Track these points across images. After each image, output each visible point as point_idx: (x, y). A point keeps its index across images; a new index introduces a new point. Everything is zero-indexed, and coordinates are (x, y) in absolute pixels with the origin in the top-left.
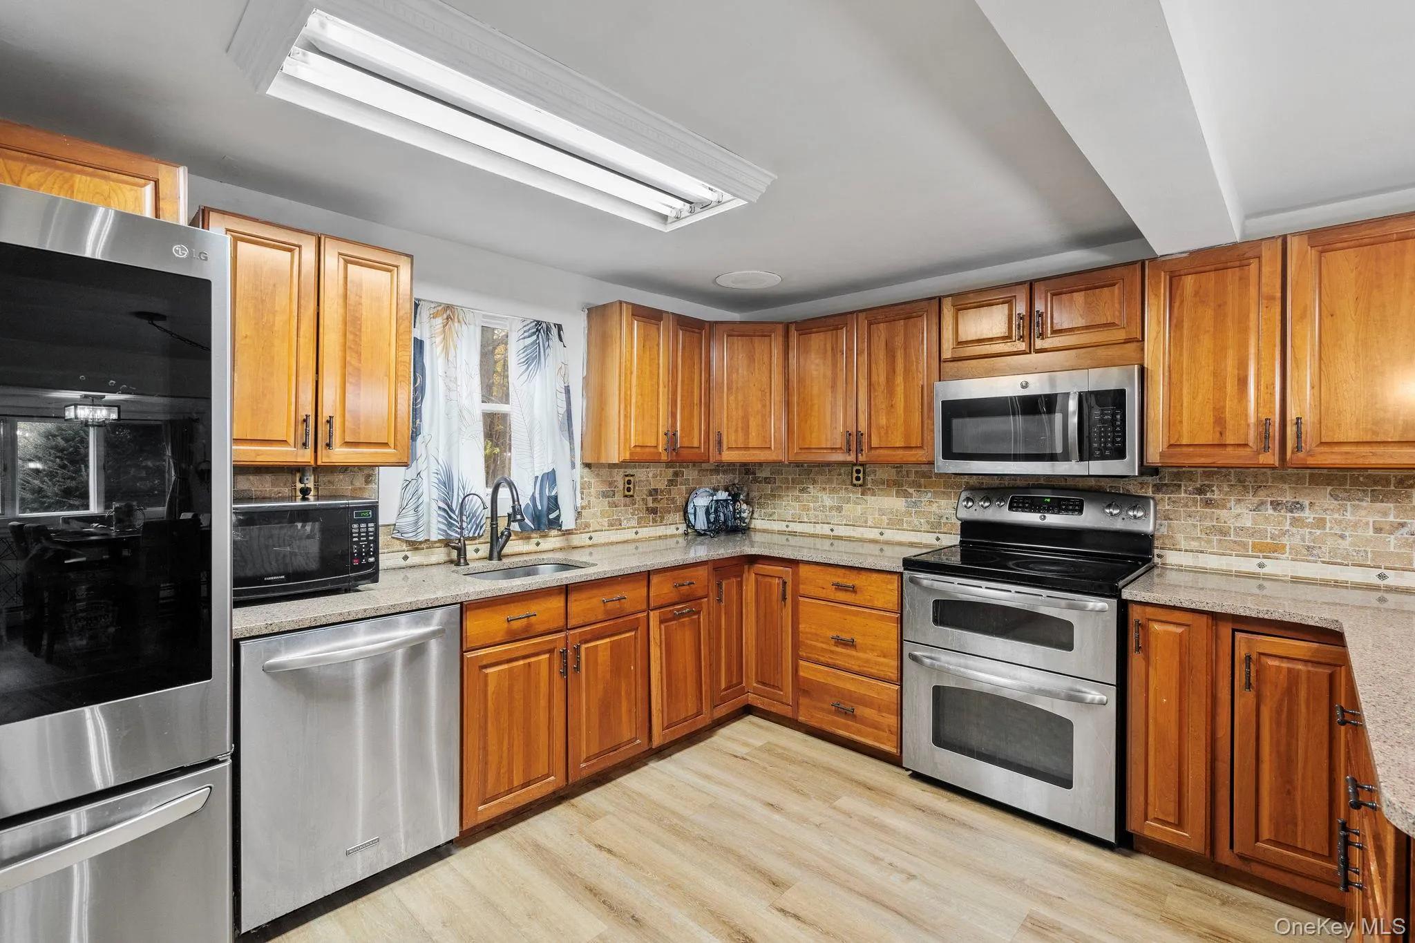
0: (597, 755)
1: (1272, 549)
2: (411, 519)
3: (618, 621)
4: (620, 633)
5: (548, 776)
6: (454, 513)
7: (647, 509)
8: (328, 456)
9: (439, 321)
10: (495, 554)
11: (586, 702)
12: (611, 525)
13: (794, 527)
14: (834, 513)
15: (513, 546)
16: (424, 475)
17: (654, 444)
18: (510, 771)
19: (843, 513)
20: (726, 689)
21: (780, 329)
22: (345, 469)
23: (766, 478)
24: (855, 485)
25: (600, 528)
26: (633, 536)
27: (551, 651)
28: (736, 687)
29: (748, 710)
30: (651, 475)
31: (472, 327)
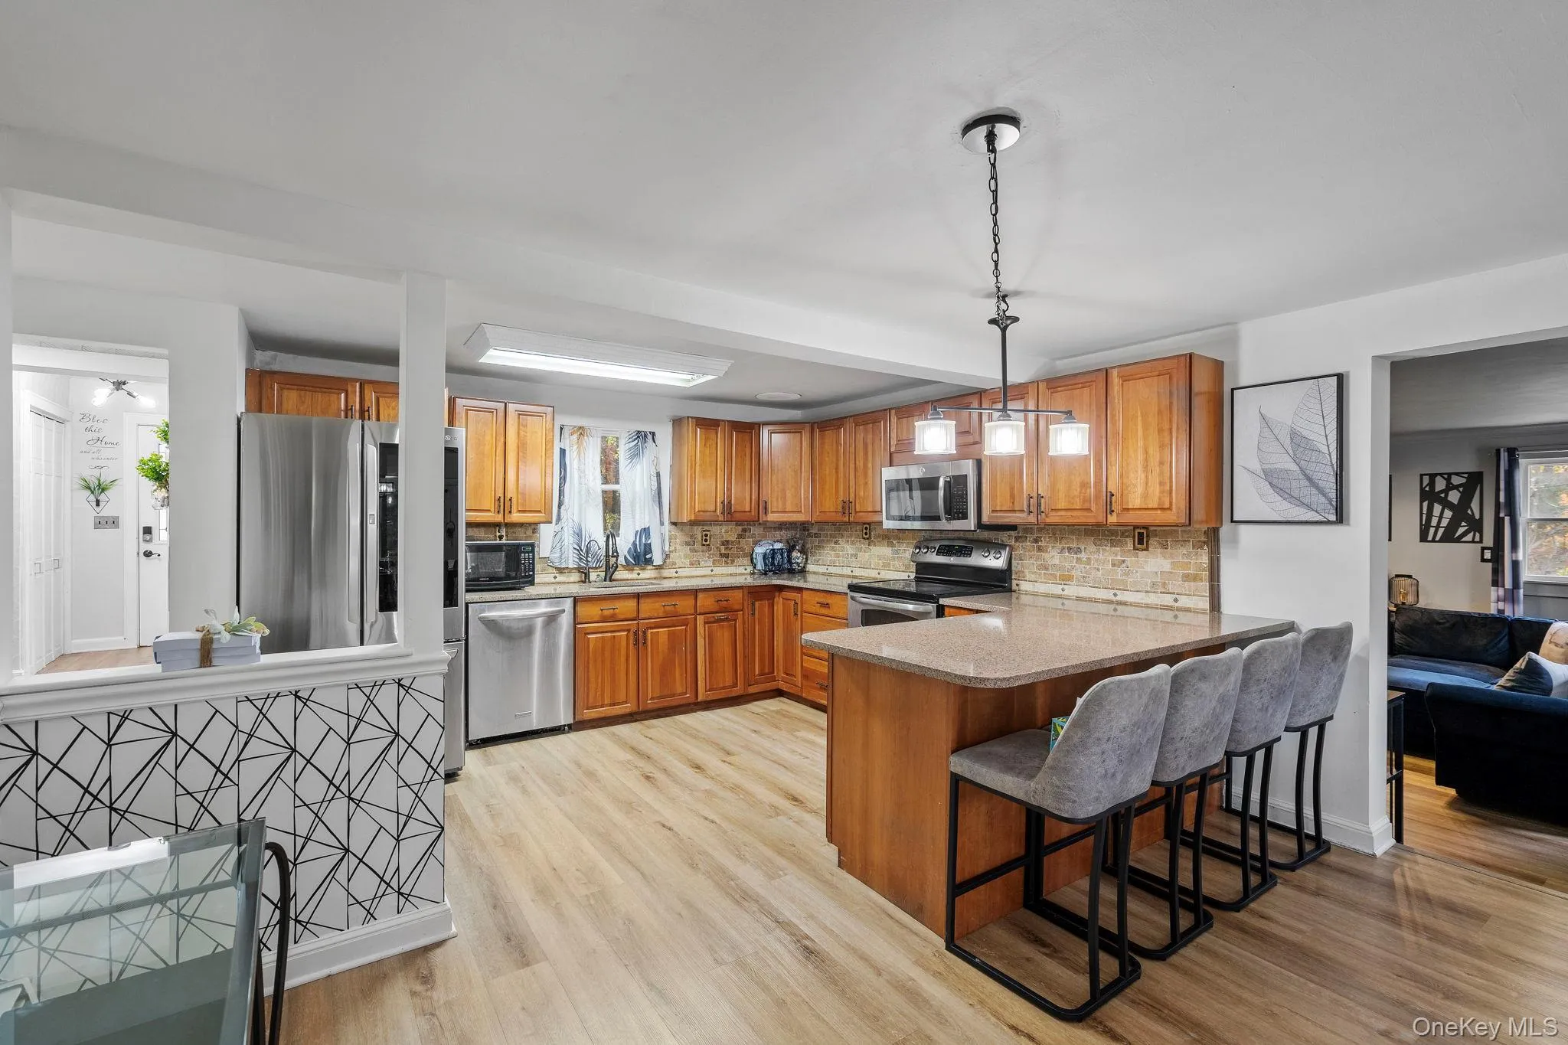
0: (658, 698)
1: (1066, 579)
2: (558, 555)
3: (673, 619)
4: (675, 626)
5: (626, 702)
6: (582, 551)
7: (721, 554)
8: (510, 518)
9: (575, 436)
10: (608, 578)
11: (651, 666)
12: (692, 564)
13: (832, 570)
14: (853, 559)
15: (617, 575)
16: (565, 529)
17: (713, 509)
18: (602, 695)
19: (858, 559)
20: (759, 675)
21: (808, 428)
22: (521, 525)
23: (815, 534)
24: (864, 538)
25: (683, 566)
26: (710, 573)
27: (629, 631)
28: (769, 674)
29: (779, 693)
30: (723, 531)
31: (595, 438)
